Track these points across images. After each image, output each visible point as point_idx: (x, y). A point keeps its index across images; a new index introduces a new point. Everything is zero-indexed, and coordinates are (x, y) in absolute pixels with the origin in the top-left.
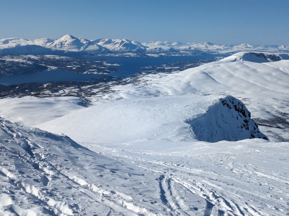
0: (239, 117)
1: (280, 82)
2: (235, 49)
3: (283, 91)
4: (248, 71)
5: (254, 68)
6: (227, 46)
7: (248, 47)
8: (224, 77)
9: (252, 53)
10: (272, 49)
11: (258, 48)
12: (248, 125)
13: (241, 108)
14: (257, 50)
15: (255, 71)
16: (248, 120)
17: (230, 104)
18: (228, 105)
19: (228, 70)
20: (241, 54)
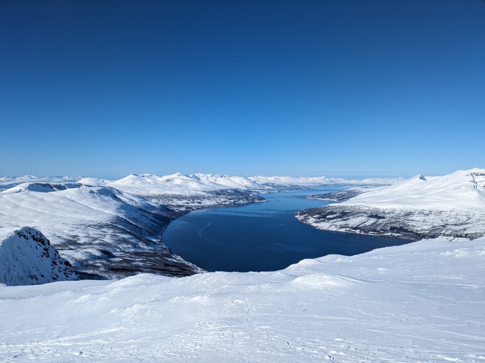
0: (38, 246)
1: (68, 209)
2: (18, 180)
3: (72, 216)
4: (35, 200)
5: (41, 197)
6: (9, 177)
7: (32, 178)
8: (8, 208)
9: (37, 184)
10: (58, 180)
11: (43, 179)
12: (48, 253)
13: (39, 237)
14: (43, 181)
15: (42, 200)
16: (47, 248)
17: (27, 235)
18: (24, 236)
19: (13, 201)
20: (27, 185)
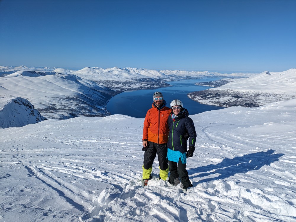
0: (27, 109)
1: (48, 88)
2: (16, 69)
3: (50, 92)
4: (27, 82)
5: (31, 80)
6: (10, 67)
7: (24, 68)
8: (11, 86)
9: (28, 72)
10: (41, 69)
11: (32, 68)
12: (33, 113)
13: (27, 103)
14: (32, 69)
15: (31, 81)
16: (33, 110)
17: (20, 102)
18: (18, 103)
19: (14, 82)
20: (21, 72)
